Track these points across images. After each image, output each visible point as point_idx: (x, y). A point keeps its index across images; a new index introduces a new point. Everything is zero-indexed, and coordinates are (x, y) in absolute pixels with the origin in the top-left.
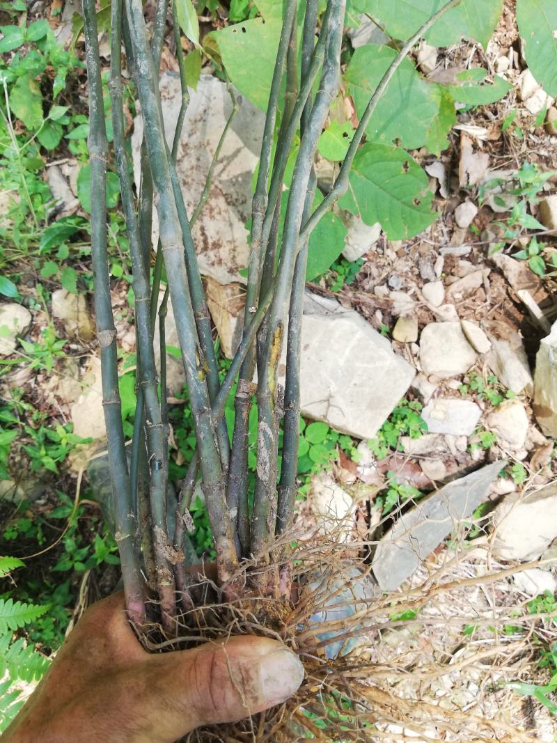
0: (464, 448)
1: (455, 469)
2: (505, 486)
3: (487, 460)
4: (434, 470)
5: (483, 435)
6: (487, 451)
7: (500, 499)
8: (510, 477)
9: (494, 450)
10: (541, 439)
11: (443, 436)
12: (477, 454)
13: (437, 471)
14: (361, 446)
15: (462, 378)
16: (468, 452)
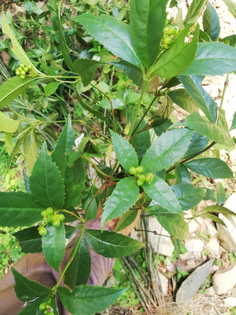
0: (200, 256)
1: (198, 264)
2: (216, 268)
3: (208, 259)
4: (192, 264)
5: (205, 251)
6: (208, 256)
7: (215, 273)
8: (216, 265)
9: (210, 256)
10: (224, 250)
11: (193, 253)
12: (205, 258)
13: (192, 265)
14: (167, 259)
15: (195, 232)
16: (202, 257)
